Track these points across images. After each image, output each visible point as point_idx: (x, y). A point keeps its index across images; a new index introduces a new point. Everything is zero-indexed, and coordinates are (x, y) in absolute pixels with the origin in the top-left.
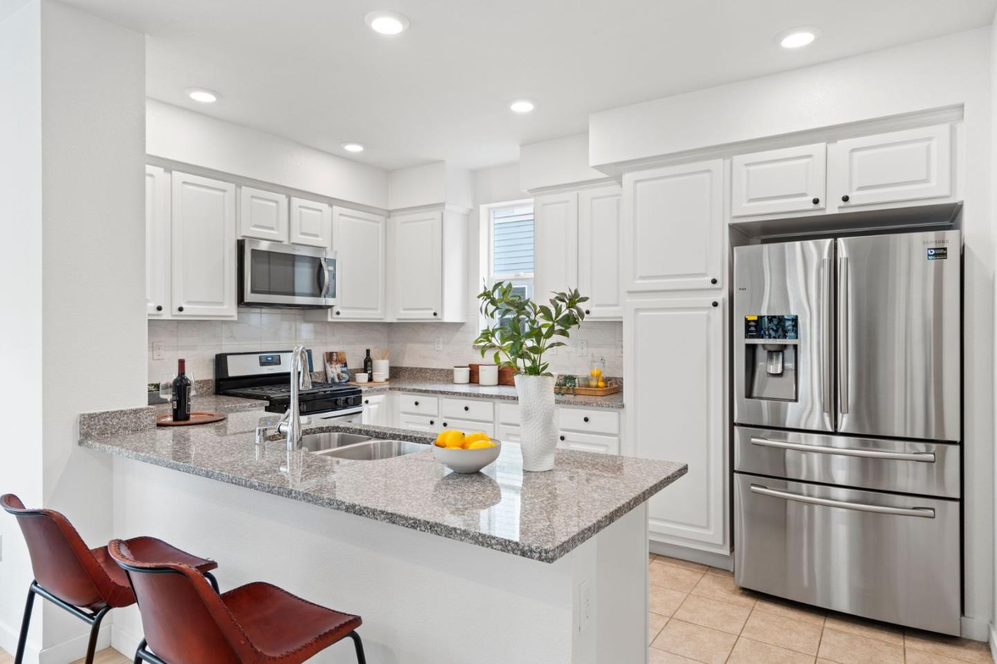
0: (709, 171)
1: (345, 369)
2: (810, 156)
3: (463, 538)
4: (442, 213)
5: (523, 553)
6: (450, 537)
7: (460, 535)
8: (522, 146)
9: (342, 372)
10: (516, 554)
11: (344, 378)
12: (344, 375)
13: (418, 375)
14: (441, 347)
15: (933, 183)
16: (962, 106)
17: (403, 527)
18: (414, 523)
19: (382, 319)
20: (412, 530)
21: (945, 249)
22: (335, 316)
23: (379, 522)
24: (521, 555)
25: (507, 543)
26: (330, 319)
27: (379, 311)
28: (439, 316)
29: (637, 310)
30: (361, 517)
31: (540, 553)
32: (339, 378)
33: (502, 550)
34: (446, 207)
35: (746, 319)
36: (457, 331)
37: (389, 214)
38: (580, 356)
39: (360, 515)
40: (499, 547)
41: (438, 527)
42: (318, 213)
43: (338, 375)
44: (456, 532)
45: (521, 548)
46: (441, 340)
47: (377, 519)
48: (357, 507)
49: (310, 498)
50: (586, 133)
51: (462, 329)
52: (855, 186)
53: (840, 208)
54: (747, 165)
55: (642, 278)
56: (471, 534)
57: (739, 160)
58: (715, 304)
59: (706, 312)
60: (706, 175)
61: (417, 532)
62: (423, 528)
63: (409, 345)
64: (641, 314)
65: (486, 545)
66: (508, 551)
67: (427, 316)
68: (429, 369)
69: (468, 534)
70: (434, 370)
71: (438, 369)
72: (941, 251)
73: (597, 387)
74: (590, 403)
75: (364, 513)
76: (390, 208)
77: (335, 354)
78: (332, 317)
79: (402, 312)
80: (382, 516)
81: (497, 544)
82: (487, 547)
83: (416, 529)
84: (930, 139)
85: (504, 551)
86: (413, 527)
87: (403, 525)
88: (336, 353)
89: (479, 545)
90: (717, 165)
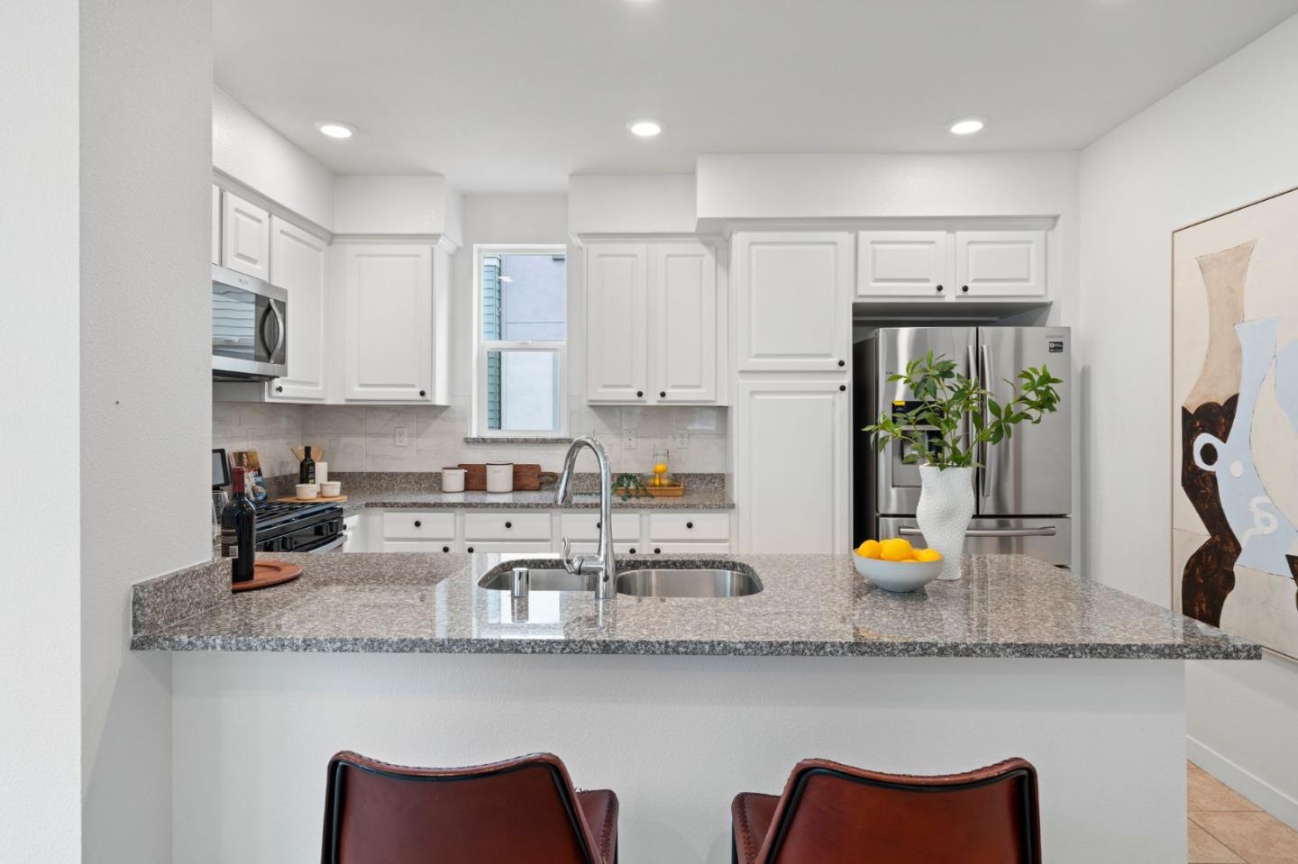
0: (834, 243)
1: (259, 479)
2: (932, 243)
3: (1141, 654)
4: (432, 249)
5: (1227, 655)
6: (1121, 658)
7: (1138, 651)
8: (571, 175)
9: (258, 484)
10: (1217, 658)
11: (260, 493)
12: (260, 489)
13: (365, 483)
14: (406, 440)
15: (1032, 283)
16: (1055, 218)
17: (1045, 659)
18: (1063, 650)
19: (320, 399)
20: (1060, 659)
21: (1061, 343)
22: (275, 393)
23: (1002, 659)
24: (1223, 658)
25: (1205, 648)
26: (267, 399)
27: (320, 388)
28: (428, 396)
29: (753, 393)
30: (970, 658)
31: (1248, 651)
32: (254, 494)
33: (1197, 658)
34: (441, 241)
35: (893, 405)
36: (435, 417)
37: (332, 238)
38: (627, 449)
39: (967, 656)
40: (1195, 655)
41: (1102, 648)
42: (256, 224)
43: (253, 489)
44: (1130, 649)
45: (1223, 649)
46: (406, 430)
47: (999, 656)
48: (962, 647)
49: (865, 649)
50: (691, 174)
51: (444, 414)
52: (972, 278)
53: (958, 297)
54: (873, 242)
55: (758, 356)
56: (1154, 648)
57: (866, 236)
58: (843, 388)
59: (831, 397)
60: (831, 247)
61: (1070, 660)
62: (1078, 654)
63: (344, 440)
64: (758, 397)
65: (1175, 656)
66: (1207, 657)
67: (411, 395)
68: (386, 474)
69: (1149, 648)
70: (392, 475)
71: (401, 473)
72: (1059, 345)
73: (661, 485)
74: (695, 505)
75: (975, 652)
76: (337, 231)
77: (244, 456)
78: (270, 395)
79: (357, 389)
80: (1008, 650)
81: (1191, 652)
82: (1177, 658)
83: (1067, 656)
84: (1030, 242)
85: (1201, 658)
86: (1061, 655)
87: (1046, 656)
88: (246, 453)
89: (1165, 658)
90: (845, 238)
